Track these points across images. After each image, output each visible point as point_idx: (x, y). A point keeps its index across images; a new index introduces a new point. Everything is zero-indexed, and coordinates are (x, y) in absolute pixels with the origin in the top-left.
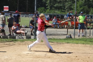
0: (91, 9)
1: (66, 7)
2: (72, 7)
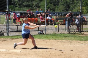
1: (34, 5)
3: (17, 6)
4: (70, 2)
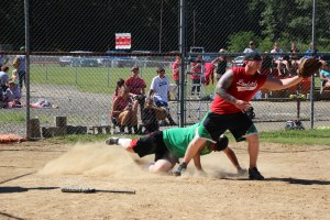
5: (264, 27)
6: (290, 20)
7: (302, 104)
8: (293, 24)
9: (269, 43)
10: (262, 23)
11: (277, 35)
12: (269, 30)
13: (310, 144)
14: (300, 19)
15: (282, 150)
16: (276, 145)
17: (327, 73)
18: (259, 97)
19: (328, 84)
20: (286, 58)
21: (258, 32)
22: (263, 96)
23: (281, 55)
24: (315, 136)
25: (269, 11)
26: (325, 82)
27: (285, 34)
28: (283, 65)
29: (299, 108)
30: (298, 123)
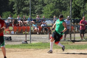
0: (63, 12)
1: (36, 11)
2: (43, 11)
3: (15, 13)
4: (81, 6)
5: (14, 10)
6: (23, 8)
7: (27, 35)
8: (24, 9)
9: (16, 15)
10: (13, 9)
11: (19, 13)
12: (16, 11)
13: (30, 48)
14: (26, 8)
15: (21, 51)
16: (19, 49)
17: (35, 26)
18: (13, 33)
19: (35, 29)
20: (22, 20)
21: (12, 12)
22: (14, 33)
23: (20, 19)
24: (31, 46)
25: (15, 5)
26: (34, 28)
27: (21, 13)
28: (21, 23)
29: (26, 37)
30: (26, 42)
